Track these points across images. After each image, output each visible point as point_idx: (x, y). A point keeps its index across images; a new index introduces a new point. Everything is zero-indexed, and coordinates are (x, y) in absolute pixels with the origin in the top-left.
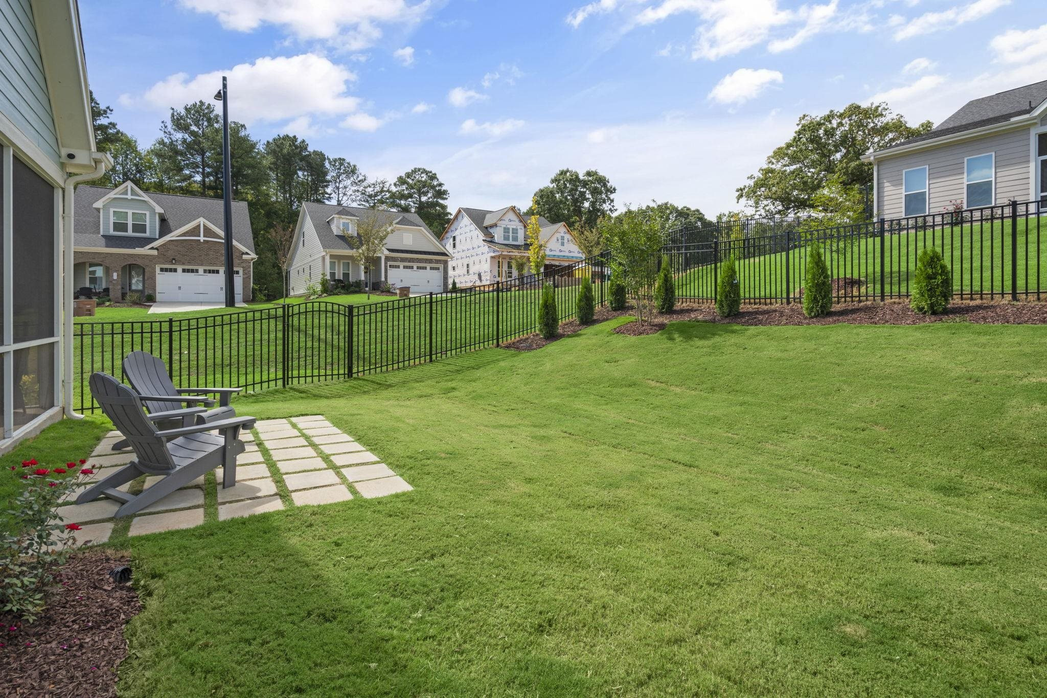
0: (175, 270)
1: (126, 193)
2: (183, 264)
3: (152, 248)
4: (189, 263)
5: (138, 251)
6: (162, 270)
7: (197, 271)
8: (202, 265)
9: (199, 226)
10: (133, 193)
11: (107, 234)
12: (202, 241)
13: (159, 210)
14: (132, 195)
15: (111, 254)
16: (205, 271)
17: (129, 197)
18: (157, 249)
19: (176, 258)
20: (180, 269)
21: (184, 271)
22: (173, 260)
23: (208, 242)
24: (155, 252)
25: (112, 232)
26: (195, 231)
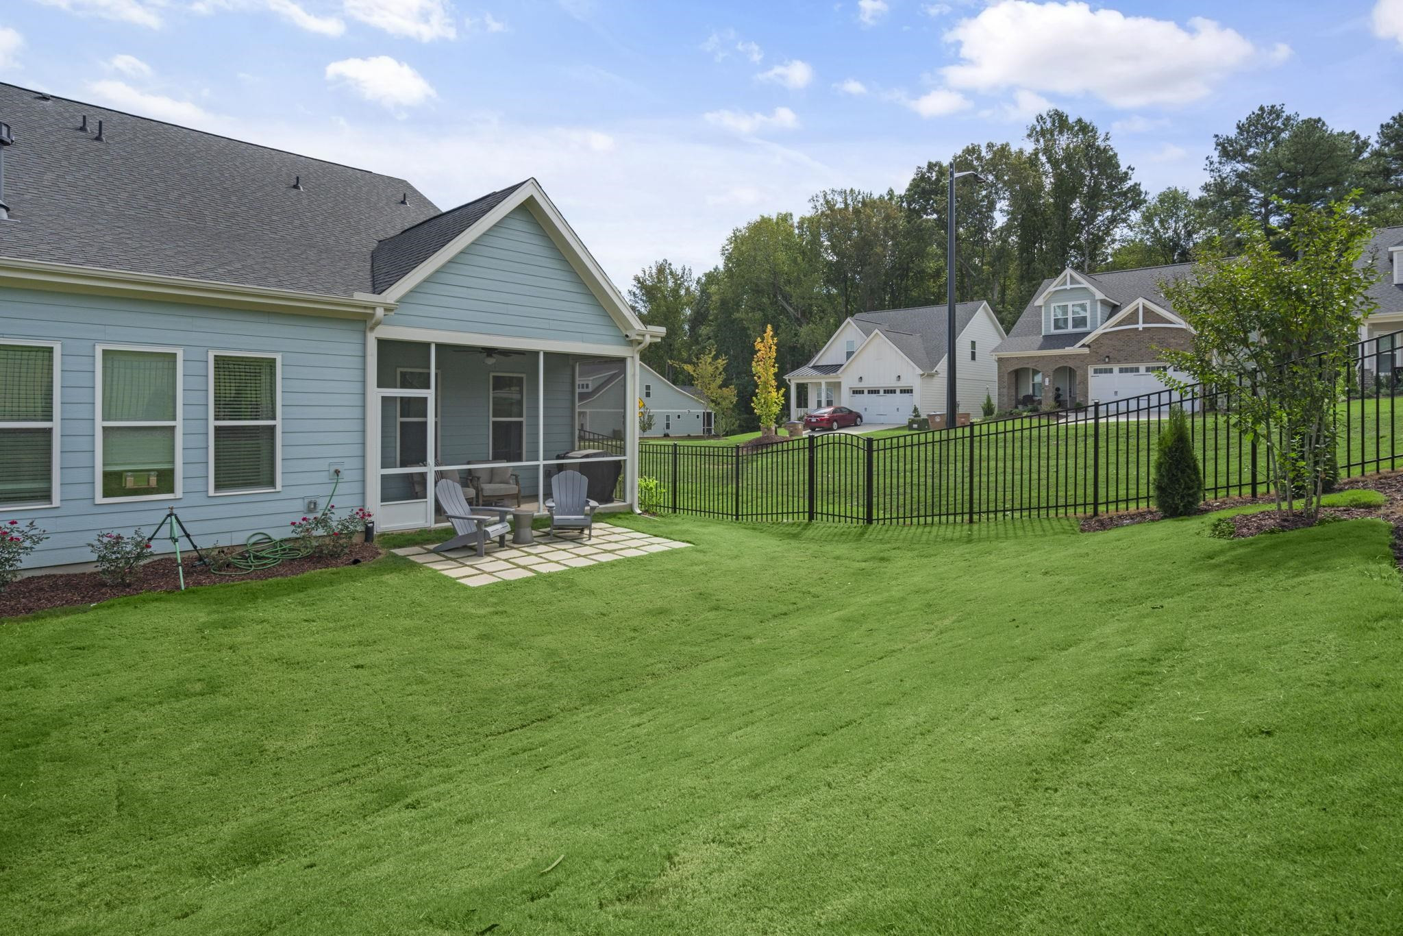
0: (1111, 371)
1: (1065, 283)
2: (1119, 362)
3: (1083, 346)
4: (1126, 360)
5: (1069, 350)
6: (1096, 371)
7: (1137, 370)
8: (1142, 361)
9: (1137, 309)
10: (1073, 280)
11: (1048, 333)
12: (1141, 329)
13: (1100, 296)
14: (1071, 284)
15: (1043, 357)
16: (1148, 369)
17: (1068, 286)
18: (1089, 346)
19: (1111, 355)
20: (1116, 369)
21: (1121, 371)
22: (1109, 358)
23: (1149, 329)
24: (1086, 350)
25: (1053, 331)
26: (1133, 318)
